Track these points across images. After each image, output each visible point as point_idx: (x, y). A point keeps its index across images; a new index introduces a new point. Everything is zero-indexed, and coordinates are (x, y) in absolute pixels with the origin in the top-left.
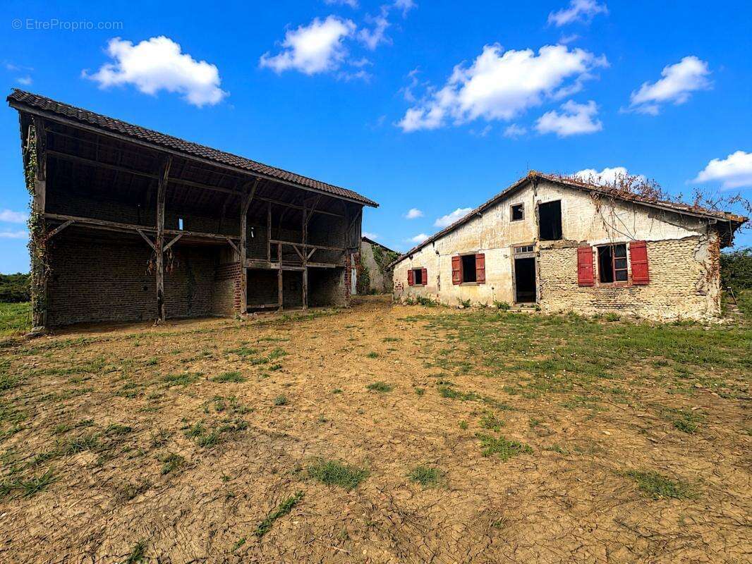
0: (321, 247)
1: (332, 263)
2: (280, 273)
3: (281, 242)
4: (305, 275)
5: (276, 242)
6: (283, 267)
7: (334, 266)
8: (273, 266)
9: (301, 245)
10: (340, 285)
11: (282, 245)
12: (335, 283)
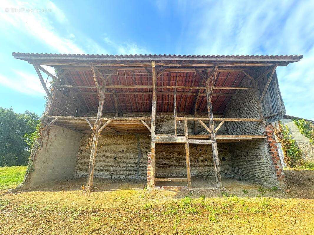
0: (230, 120)
1: (248, 134)
2: (187, 146)
3: (186, 118)
4: (215, 148)
5: (182, 118)
6: (190, 141)
7: (250, 138)
8: (179, 140)
9: (208, 119)
10: (264, 160)
11: (188, 120)
12: (256, 156)
